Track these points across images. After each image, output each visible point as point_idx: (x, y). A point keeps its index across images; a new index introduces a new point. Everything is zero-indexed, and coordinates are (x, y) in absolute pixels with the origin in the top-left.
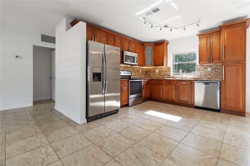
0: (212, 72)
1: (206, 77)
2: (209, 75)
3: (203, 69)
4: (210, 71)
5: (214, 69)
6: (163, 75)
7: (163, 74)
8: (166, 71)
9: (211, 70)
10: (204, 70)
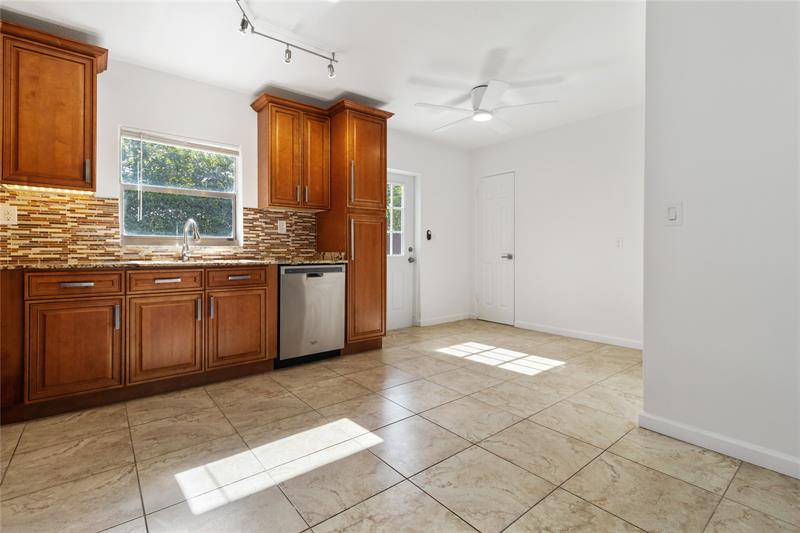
0: (289, 236)
1: (273, 253)
2: (283, 244)
3: (264, 225)
4: (284, 232)
5: (294, 227)
6: (63, 244)
7: (57, 235)
8: (83, 221)
9: (288, 231)
10: (267, 228)
